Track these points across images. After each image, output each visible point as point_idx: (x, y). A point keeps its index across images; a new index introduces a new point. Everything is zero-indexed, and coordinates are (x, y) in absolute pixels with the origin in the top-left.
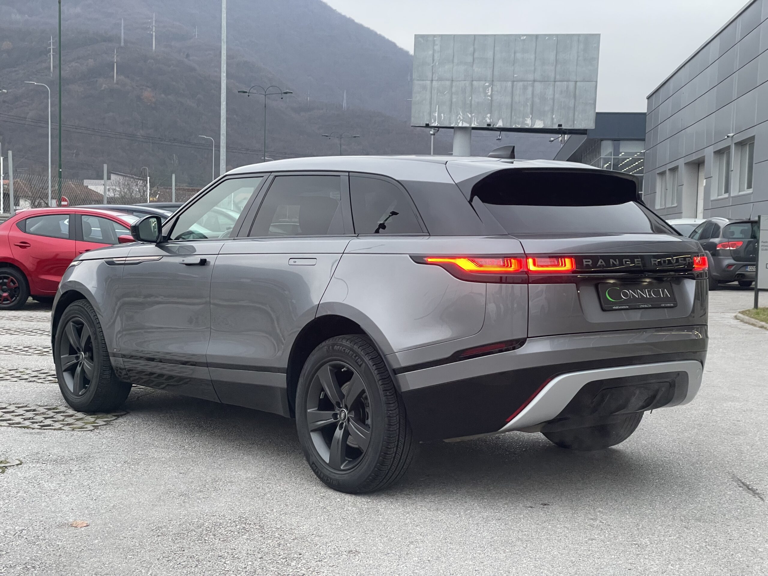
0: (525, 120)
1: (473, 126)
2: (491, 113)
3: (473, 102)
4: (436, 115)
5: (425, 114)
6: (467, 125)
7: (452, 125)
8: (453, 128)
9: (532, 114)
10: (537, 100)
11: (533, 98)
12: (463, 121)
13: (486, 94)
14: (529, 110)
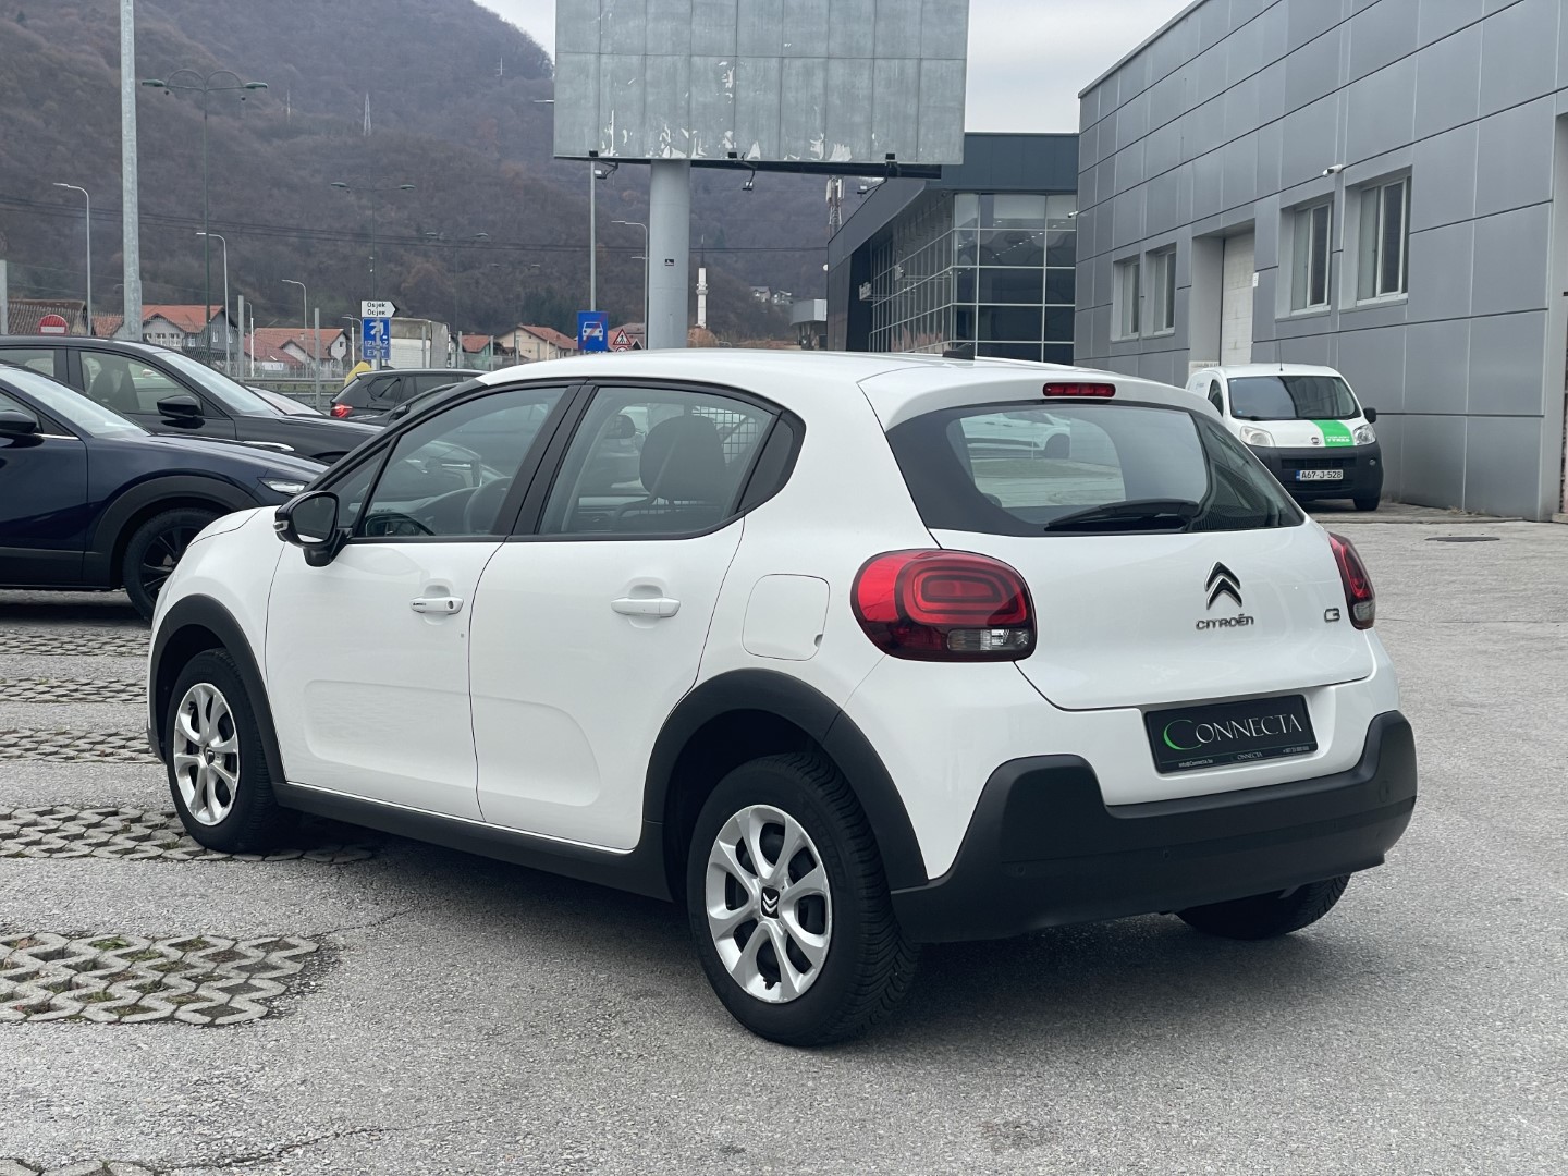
0: (811, 145)
1: (694, 157)
2: (733, 129)
3: (693, 105)
4: (612, 132)
5: (586, 130)
6: (683, 156)
7: (647, 156)
8: (647, 161)
9: (825, 132)
10: (835, 100)
11: (826, 94)
12: (671, 146)
13: (721, 86)
14: (818, 122)
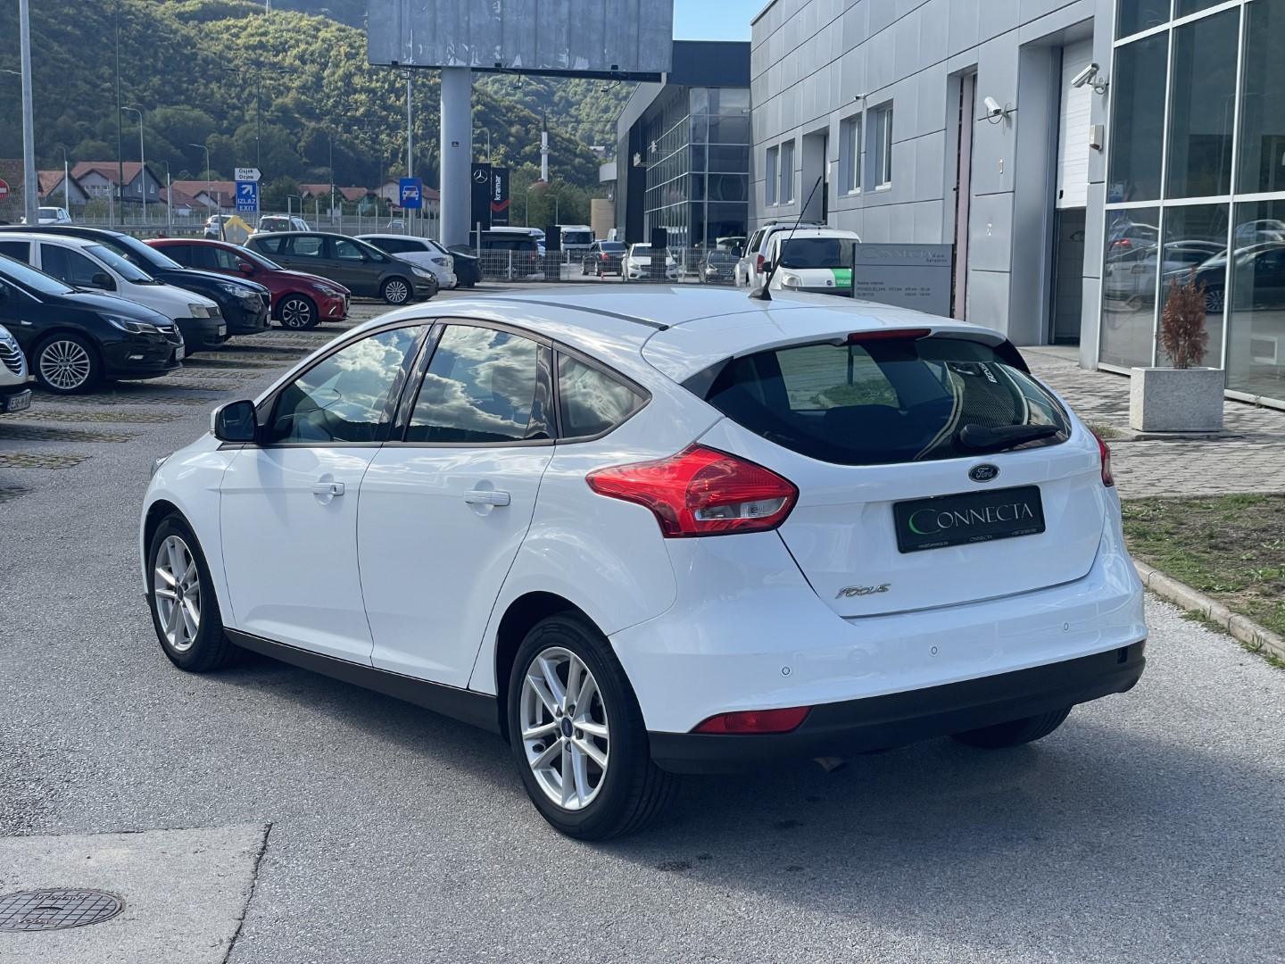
0: (559, 56)
1: (472, 65)
2: (502, 44)
3: (471, 25)
4: (411, 46)
5: (391, 44)
6: (464, 64)
7: (437, 64)
8: (439, 68)
9: (569, 46)
10: (577, 23)
11: (570, 19)
12: (456, 57)
13: (492, 12)
14: (564, 40)
